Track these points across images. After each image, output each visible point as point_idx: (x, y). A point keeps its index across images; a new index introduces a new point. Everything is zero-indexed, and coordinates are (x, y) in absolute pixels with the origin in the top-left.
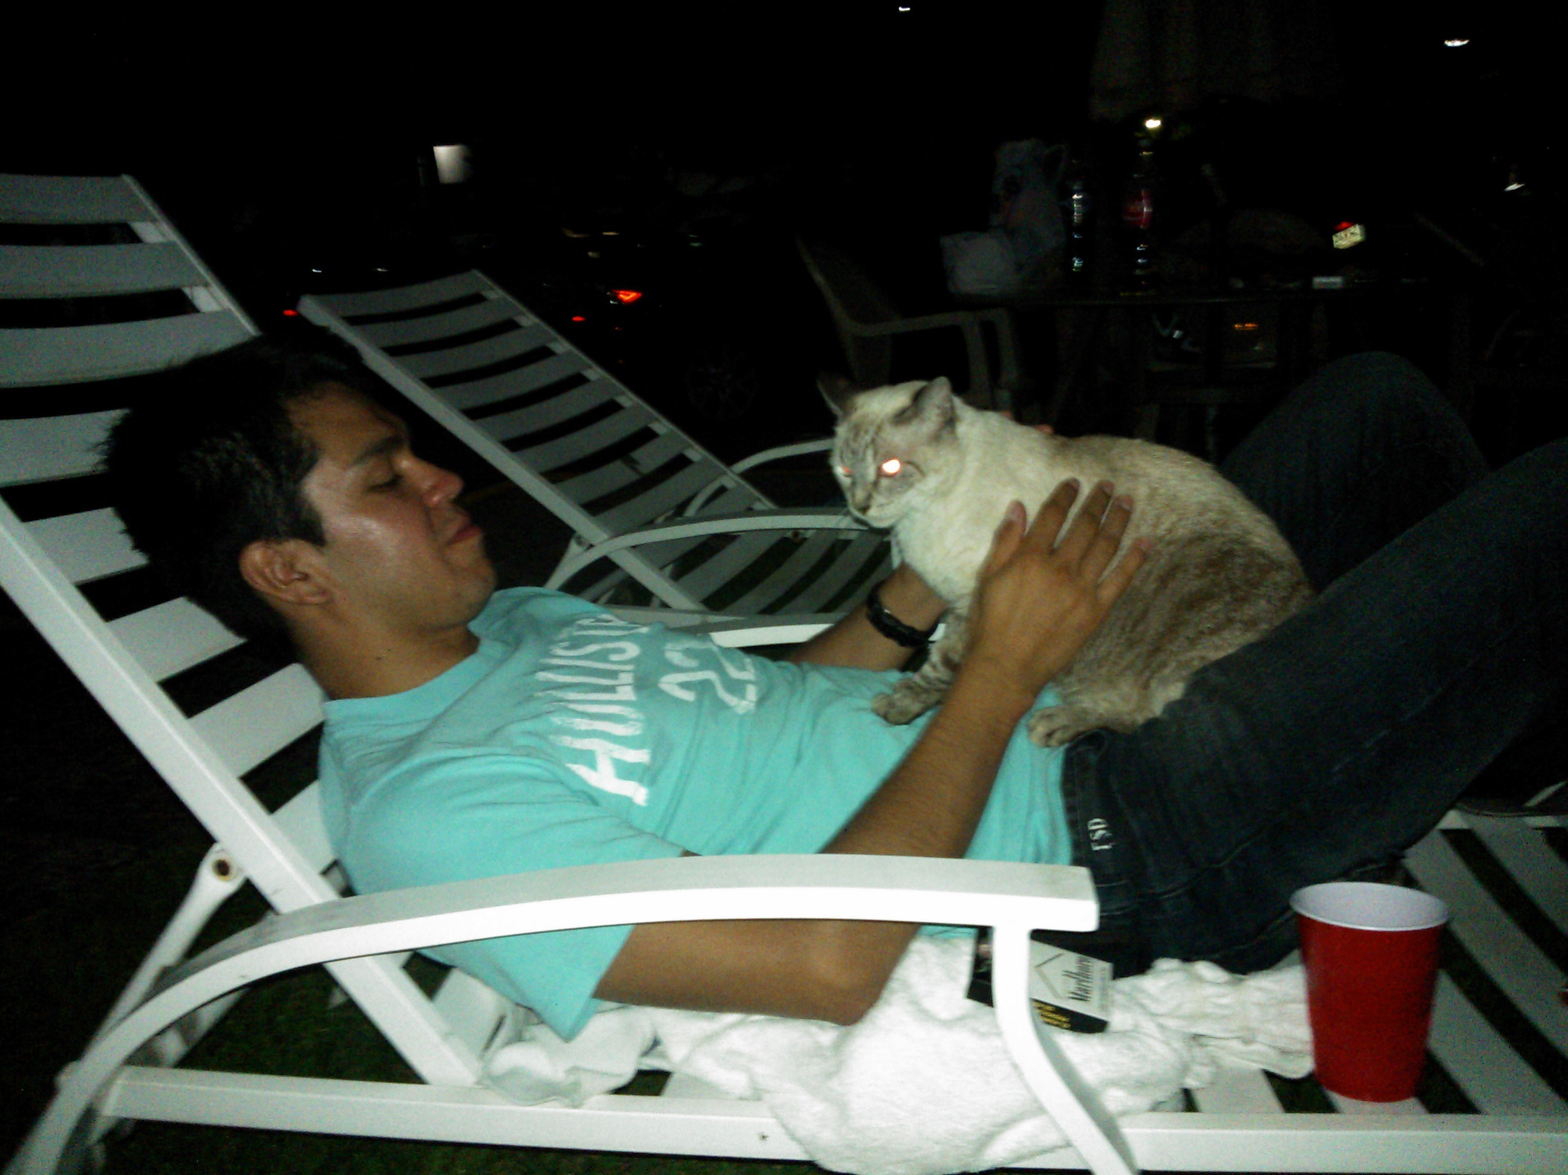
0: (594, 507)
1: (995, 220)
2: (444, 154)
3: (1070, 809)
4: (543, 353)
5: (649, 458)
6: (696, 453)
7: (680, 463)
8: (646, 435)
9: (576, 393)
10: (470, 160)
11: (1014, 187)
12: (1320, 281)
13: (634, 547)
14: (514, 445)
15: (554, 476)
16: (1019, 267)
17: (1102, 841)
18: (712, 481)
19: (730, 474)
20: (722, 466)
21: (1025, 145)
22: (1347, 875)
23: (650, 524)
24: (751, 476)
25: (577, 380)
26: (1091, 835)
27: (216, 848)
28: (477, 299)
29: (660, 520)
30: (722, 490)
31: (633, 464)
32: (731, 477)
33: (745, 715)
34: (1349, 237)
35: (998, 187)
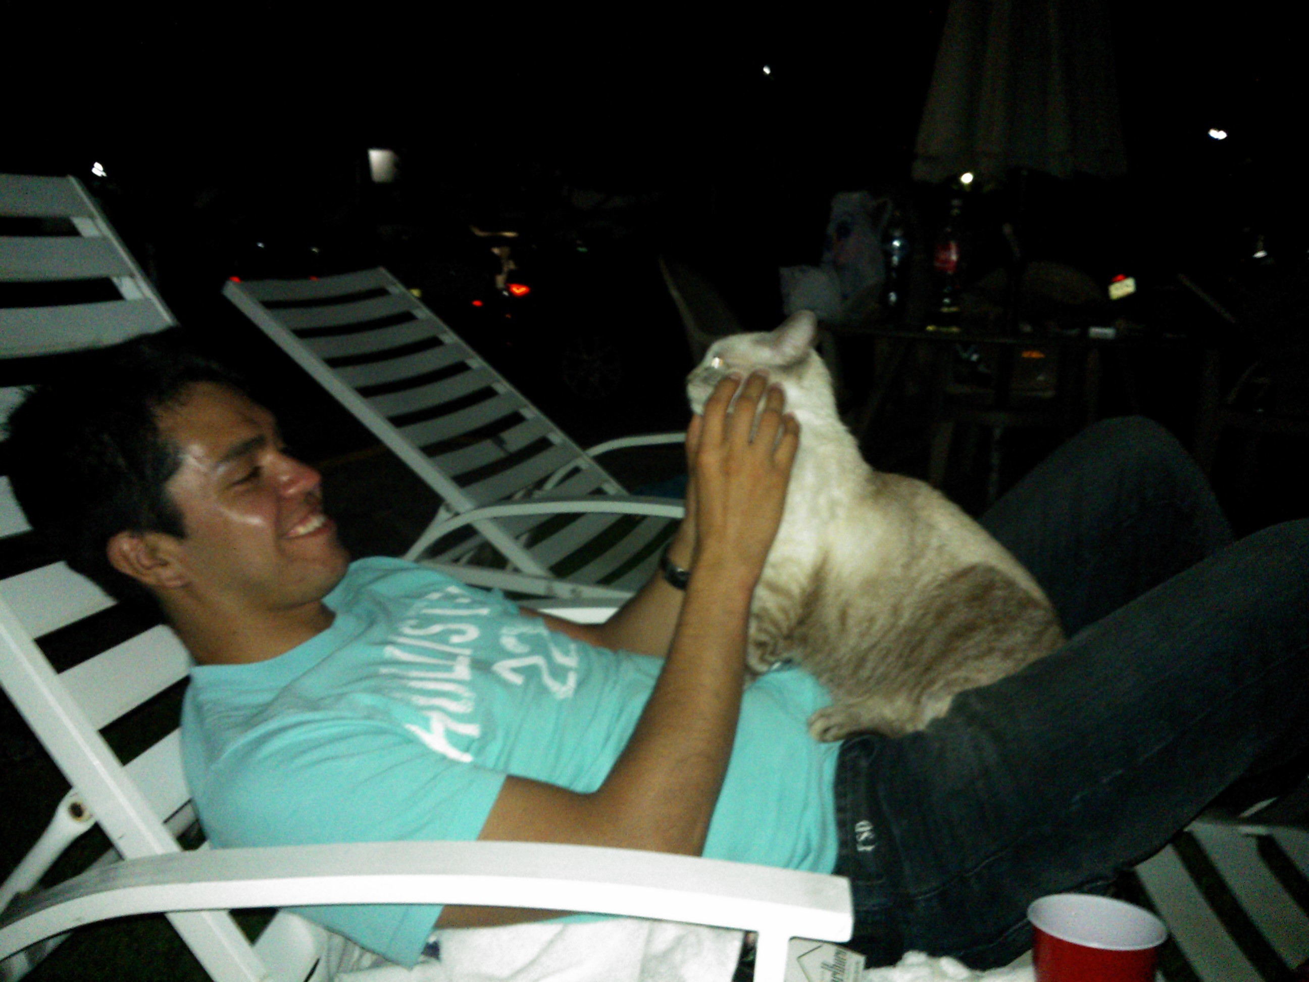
0: (463, 480)
1: (827, 256)
2: (377, 158)
3: (840, 809)
4: (434, 342)
5: (516, 439)
6: (557, 437)
7: (543, 444)
8: (515, 419)
9: (459, 378)
10: (400, 165)
11: (844, 231)
12: (1096, 331)
13: (495, 518)
14: (399, 421)
15: (431, 451)
16: (845, 297)
17: (866, 842)
18: (568, 462)
19: (585, 457)
20: (578, 450)
21: (856, 196)
22: (1079, 888)
23: (507, 499)
24: (605, 461)
25: (460, 368)
26: (857, 837)
27: (71, 792)
28: (381, 292)
29: (519, 495)
30: (576, 471)
31: (501, 443)
32: (586, 459)
33: (564, 700)
34: (1123, 288)
35: (831, 229)
